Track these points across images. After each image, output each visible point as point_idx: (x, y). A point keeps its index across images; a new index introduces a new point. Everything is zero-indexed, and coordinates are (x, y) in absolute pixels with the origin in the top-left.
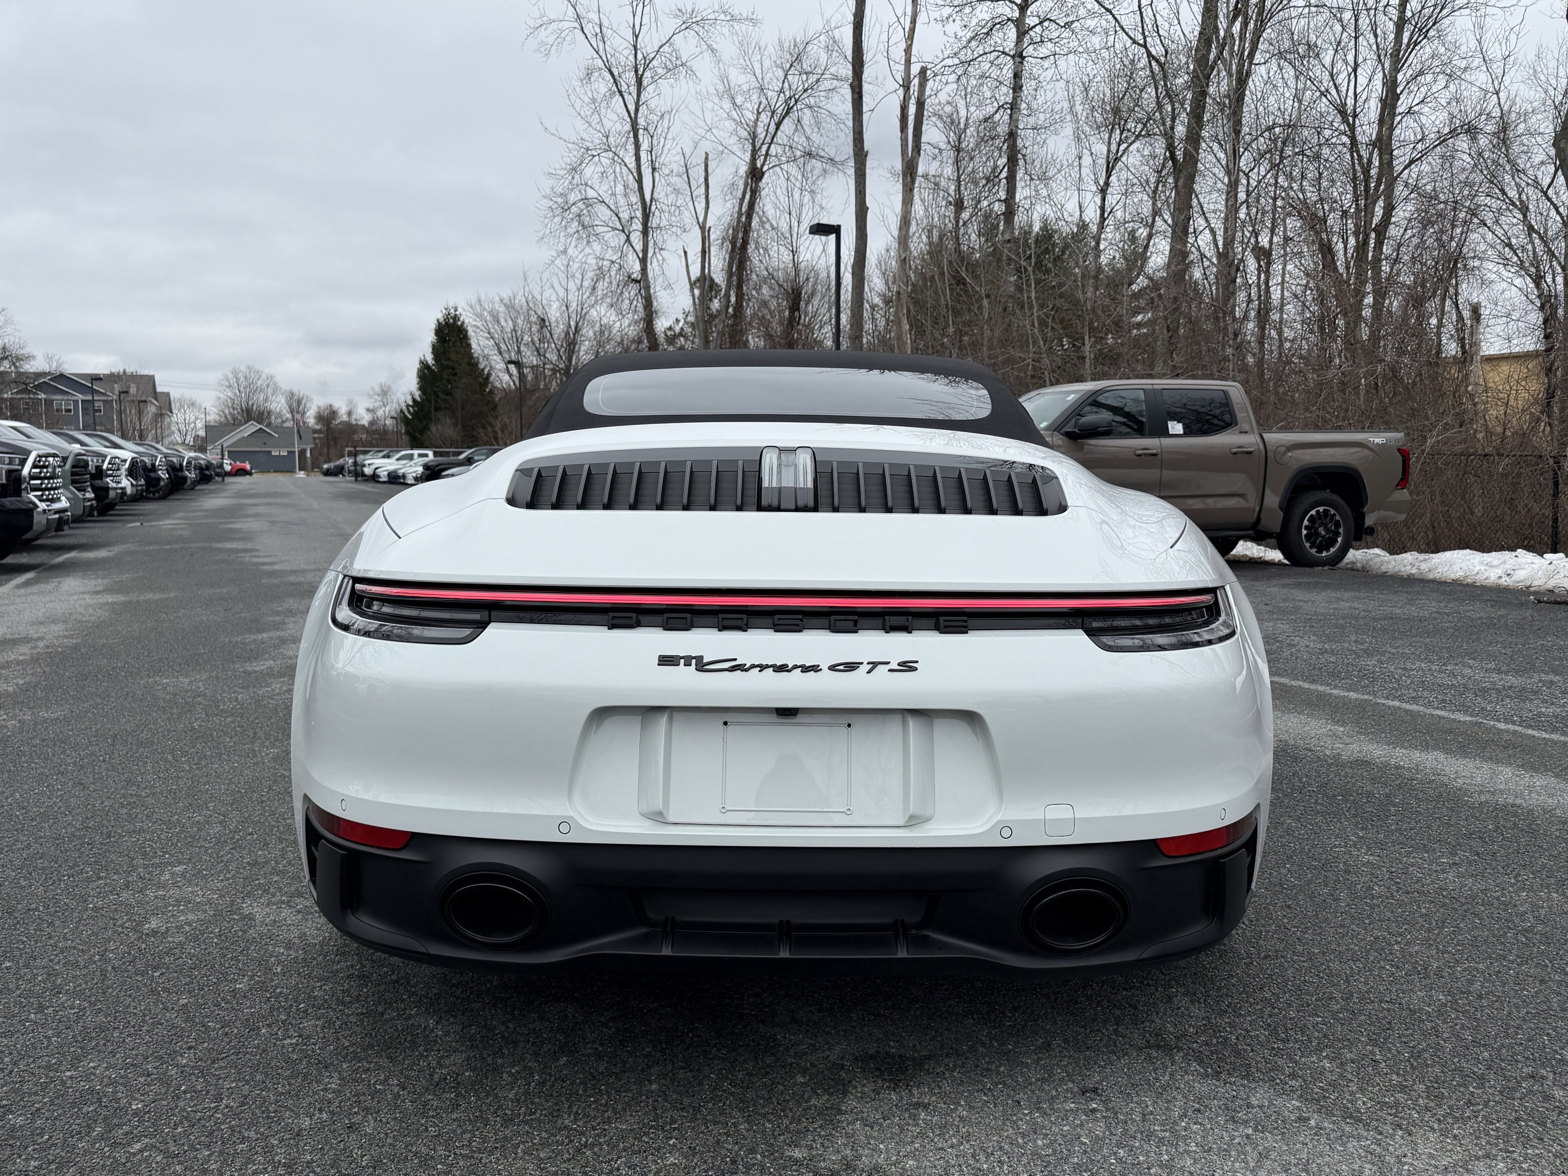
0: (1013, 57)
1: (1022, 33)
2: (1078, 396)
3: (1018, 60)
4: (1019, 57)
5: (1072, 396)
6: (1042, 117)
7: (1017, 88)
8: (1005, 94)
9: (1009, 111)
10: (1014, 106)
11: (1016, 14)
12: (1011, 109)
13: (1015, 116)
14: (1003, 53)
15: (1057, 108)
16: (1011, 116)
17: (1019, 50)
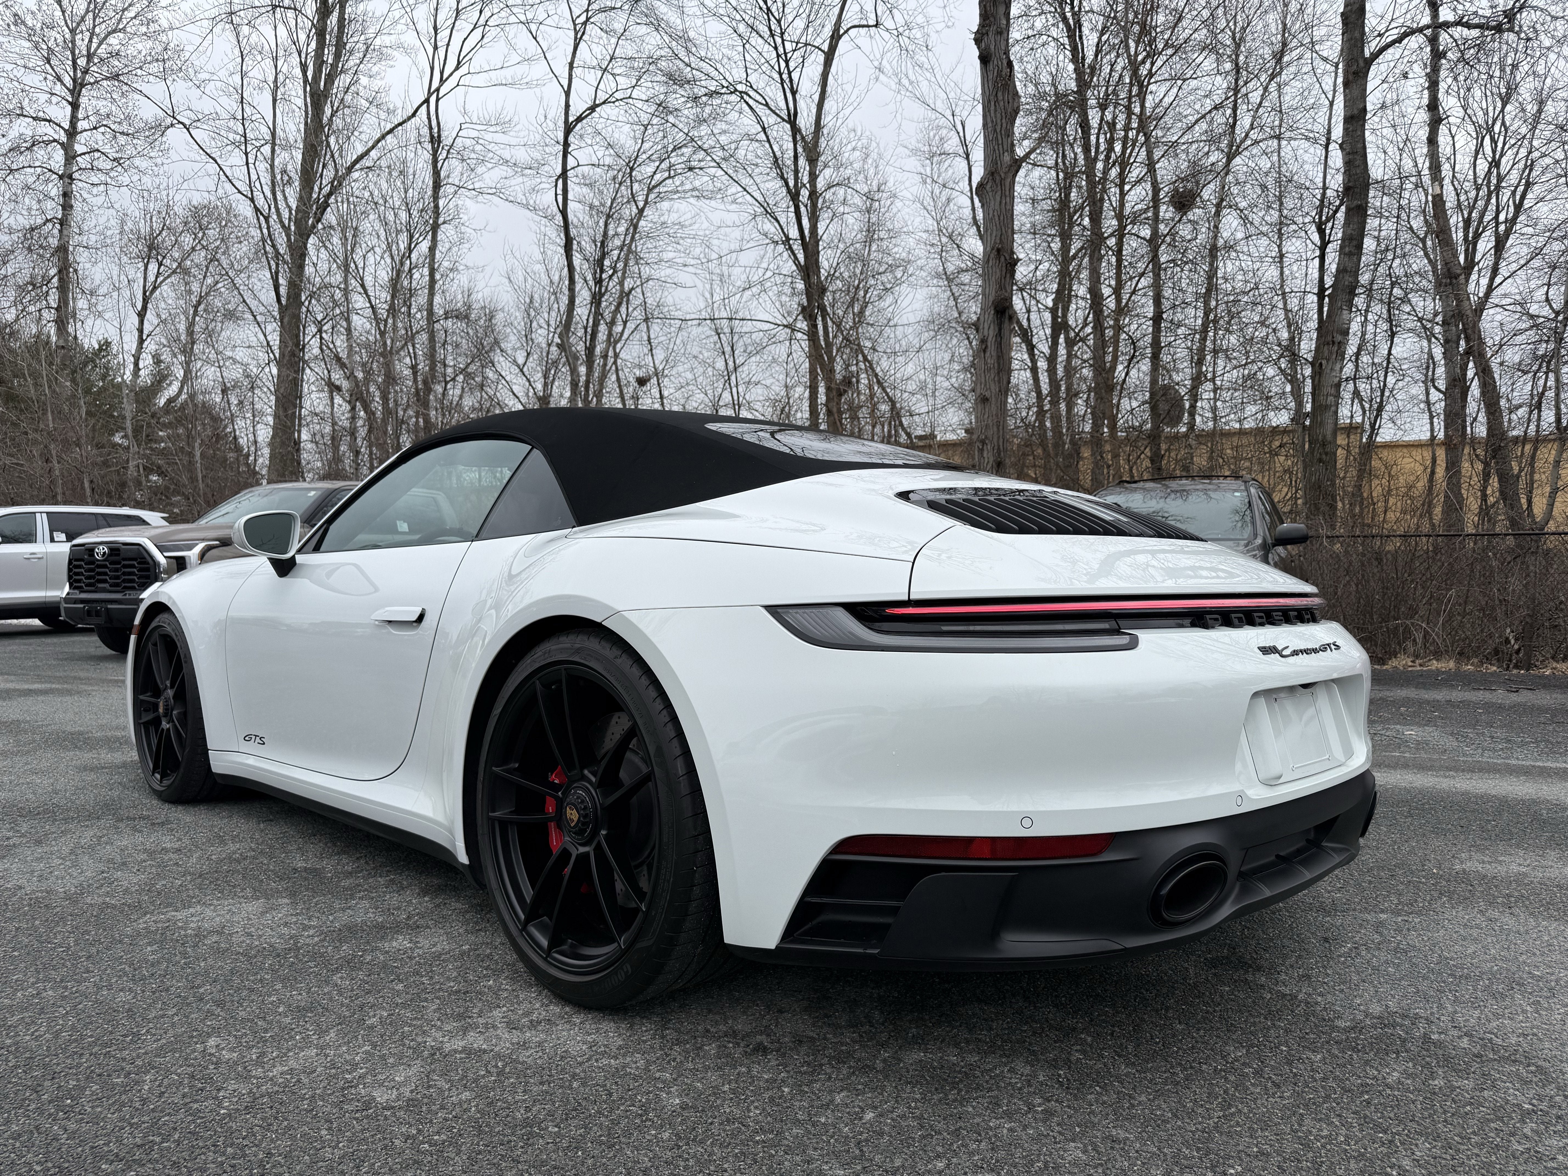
0: (61, 177)
1: (70, 157)
2: (319, 493)
3: (67, 180)
4: (67, 177)
5: (312, 493)
6: (93, 238)
7: (67, 207)
8: (53, 209)
9: (58, 226)
10: (63, 222)
11: (63, 138)
12: (61, 225)
13: (65, 232)
14: (50, 170)
15: (109, 233)
16: (61, 231)
17: (68, 172)
